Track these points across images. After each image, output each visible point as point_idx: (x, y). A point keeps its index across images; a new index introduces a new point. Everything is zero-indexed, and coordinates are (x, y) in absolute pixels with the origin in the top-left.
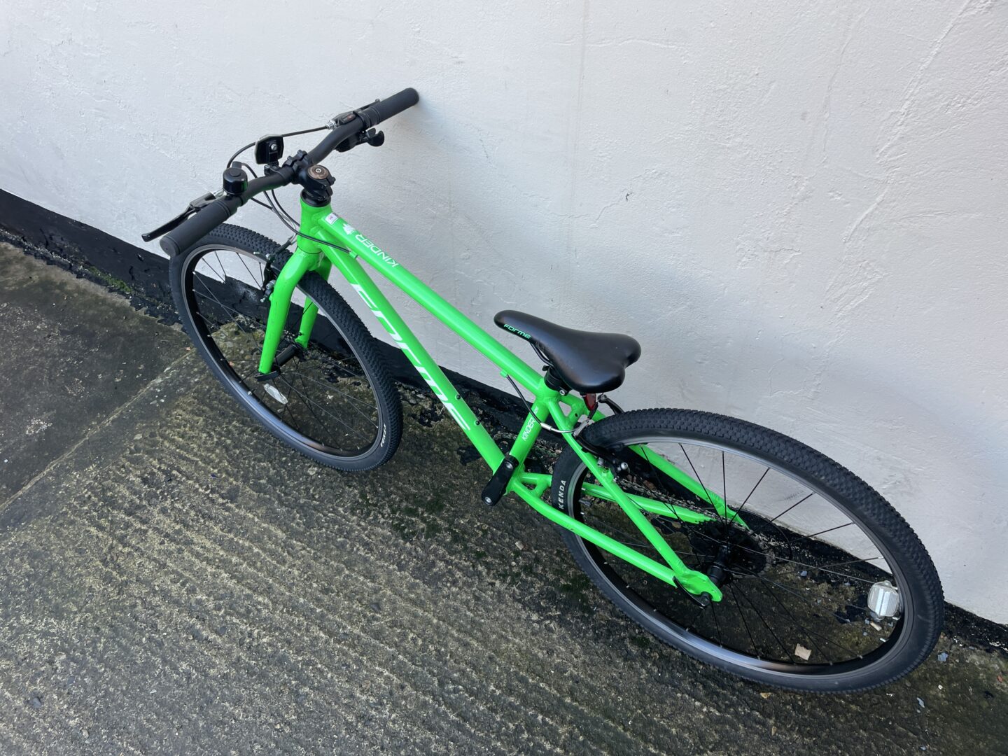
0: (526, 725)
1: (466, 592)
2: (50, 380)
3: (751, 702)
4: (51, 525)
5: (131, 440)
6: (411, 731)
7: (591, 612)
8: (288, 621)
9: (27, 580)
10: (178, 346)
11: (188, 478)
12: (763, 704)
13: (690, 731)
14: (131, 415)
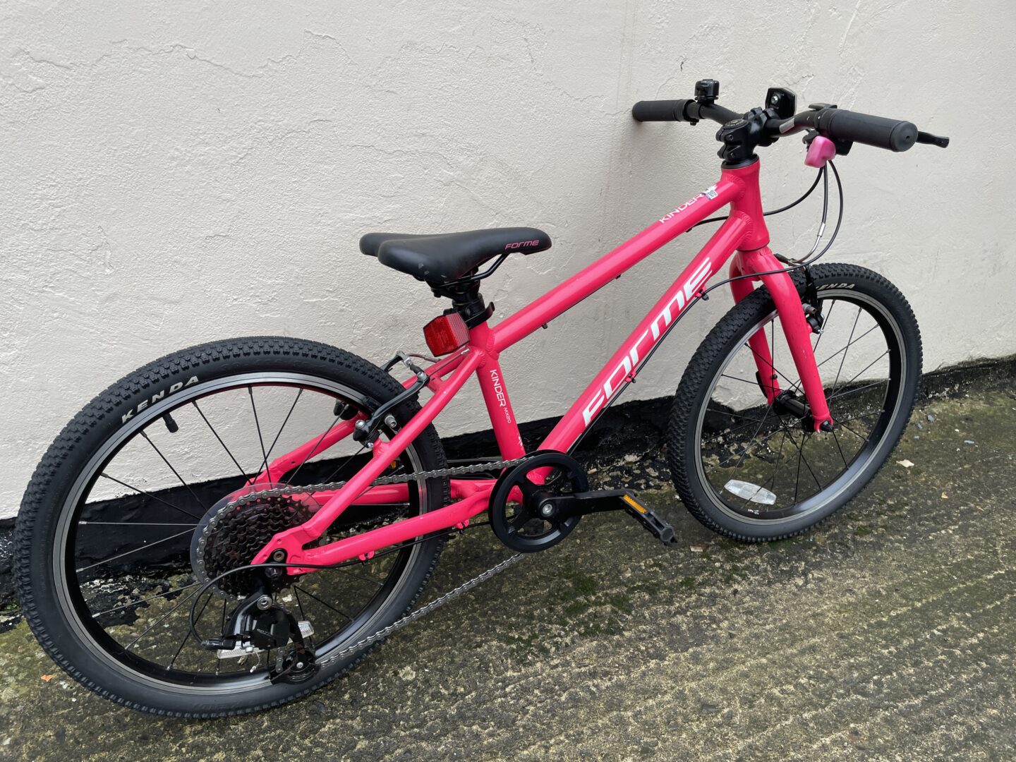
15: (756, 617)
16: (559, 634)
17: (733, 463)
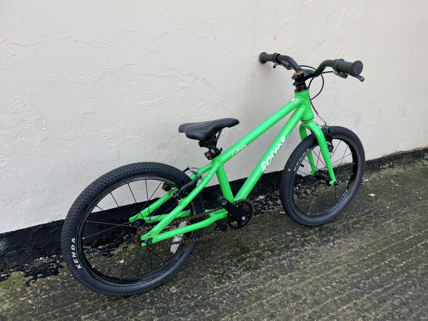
1: (306, 260)
3: (390, 211)
15: (315, 259)
16: (235, 270)
17: (303, 198)
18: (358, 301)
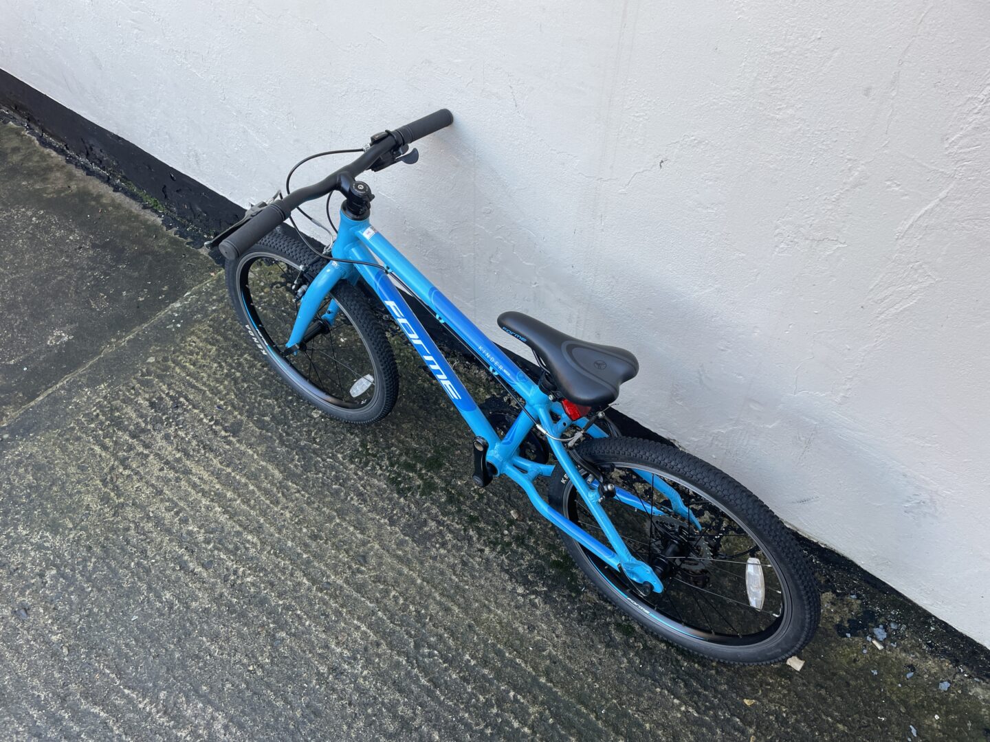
0: (497, 700)
1: (454, 555)
2: (76, 292)
3: (733, 707)
4: (58, 439)
5: (144, 362)
6: (381, 690)
7: (579, 593)
8: (274, 563)
9: (28, 491)
10: (203, 271)
11: (194, 407)
12: (745, 710)
13: (664, 729)
14: (147, 337)
18: (384, 647)
